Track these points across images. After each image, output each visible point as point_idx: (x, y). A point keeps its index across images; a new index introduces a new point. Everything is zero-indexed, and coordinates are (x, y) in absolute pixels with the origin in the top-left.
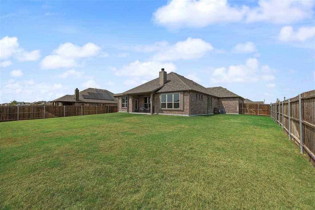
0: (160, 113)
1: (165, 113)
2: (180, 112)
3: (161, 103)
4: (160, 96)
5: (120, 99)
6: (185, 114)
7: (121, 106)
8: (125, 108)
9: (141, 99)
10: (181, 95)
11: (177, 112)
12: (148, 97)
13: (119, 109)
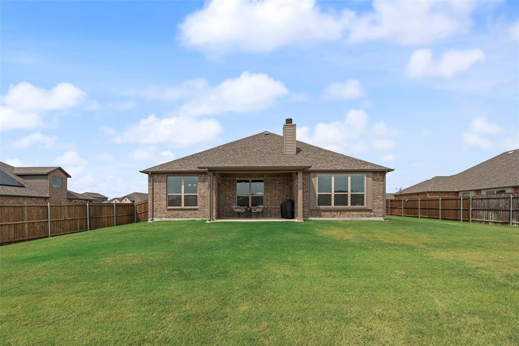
0: (312, 216)
1: (325, 216)
2: (364, 213)
3: (317, 193)
4: (313, 179)
5: (160, 182)
6: (375, 216)
7: (165, 203)
8: (185, 209)
9: (227, 183)
10: (367, 180)
11: (356, 213)
12: (250, 180)
13: (156, 211)
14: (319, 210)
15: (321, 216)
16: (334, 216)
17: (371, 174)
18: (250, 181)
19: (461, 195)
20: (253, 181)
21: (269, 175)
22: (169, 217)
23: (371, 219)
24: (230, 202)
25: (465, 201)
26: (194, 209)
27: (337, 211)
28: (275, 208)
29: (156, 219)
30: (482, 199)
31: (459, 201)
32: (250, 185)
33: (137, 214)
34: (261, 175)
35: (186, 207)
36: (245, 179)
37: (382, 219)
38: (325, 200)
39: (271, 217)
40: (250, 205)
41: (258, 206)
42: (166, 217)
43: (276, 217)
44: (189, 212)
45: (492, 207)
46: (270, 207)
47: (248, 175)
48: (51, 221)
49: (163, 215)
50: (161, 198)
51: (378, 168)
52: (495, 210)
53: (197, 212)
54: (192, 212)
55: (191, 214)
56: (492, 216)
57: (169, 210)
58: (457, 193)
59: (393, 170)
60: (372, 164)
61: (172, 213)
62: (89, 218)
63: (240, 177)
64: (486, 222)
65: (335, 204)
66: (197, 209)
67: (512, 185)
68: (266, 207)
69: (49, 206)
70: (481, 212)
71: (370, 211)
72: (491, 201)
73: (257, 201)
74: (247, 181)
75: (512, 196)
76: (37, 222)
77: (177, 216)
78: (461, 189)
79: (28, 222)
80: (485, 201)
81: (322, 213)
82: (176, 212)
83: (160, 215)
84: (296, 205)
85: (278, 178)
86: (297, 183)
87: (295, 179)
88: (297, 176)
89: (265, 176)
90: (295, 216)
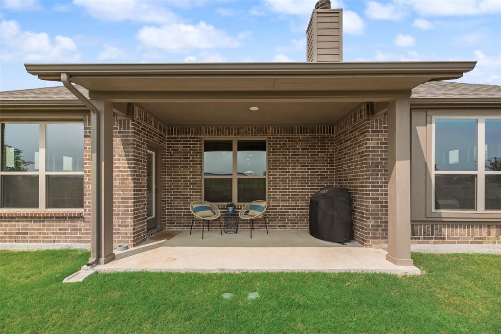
0: (415, 238)
1: (452, 240)
3: (433, 173)
4: (420, 129)
9: (180, 148)
12: (235, 140)
14: (440, 222)
15: (441, 238)
16: (479, 240)
18: (235, 146)
21: (281, 129)
24: (188, 192)
26: (72, 218)
27: (489, 224)
28: (294, 208)
32: (235, 157)
35: (50, 211)
36: (222, 139)
39: (283, 229)
40: (235, 200)
41: (254, 203)
43: (294, 229)
44: (56, 226)
46: (282, 203)
54: (67, 224)
55: (63, 231)
63: (211, 132)
65: (488, 206)
66: (79, 217)
68: (272, 203)
73: (252, 189)
77: (22, 235)
81: (446, 231)
82: (20, 225)
84: (366, 205)
85: (301, 136)
86: (372, 141)
87: (357, 133)
88: (374, 123)
89: (271, 130)
90: (358, 234)
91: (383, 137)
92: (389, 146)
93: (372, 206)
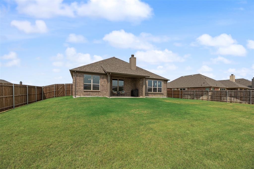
2: (161, 95)
3: (148, 87)
4: (146, 81)
5: (80, 76)
6: (164, 96)
7: (82, 88)
8: (94, 92)
10: (162, 83)
11: (159, 95)
12: (118, 79)
13: (77, 92)
14: (148, 94)
15: (148, 96)
16: (152, 96)
17: (163, 81)
19: (172, 89)
20: (119, 80)
21: (126, 78)
22: (85, 95)
23: (163, 97)
25: (181, 92)
26: (98, 92)
27: (154, 94)
28: (128, 92)
29: (77, 96)
30: (186, 91)
31: (179, 92)
32: (118, 82)
33: (44, 93)
34: (123, 78)
35: (94, 90)
36: (116, 79)
37: (166, 97)
38: (150, 90)
39: (126, 96)
40: (118, 91)
42: (83, 95)
43: (128, 96)
45: (189, 94)
46: (126, 91)
47: (117, 77)
48: (15, 96)
49: (82, 94)
50: (80, 85)
51: (164, 79)
52: (190, 95)
53: (100, 93)
55: (97, 94)
56: (189, 97)
57: (84, 91)
58: (171, 89)
59: (170, 80)
60: (163, 78)
61: (86, 93)
62: (28, 95)
63: (114, 77)
64: (187, 98)
65: (153, 92)
66: (100, 92)
67: (187, 87)
69: (13, 87)
70: (186, 95)
71: (163, 94)
72: (189, 92)
73: (121, 89)
74: (117, 80)
75: (195, 91)
76: (8, 97)
77: (89, 95)
78: (172, 88)
79: (5, 96)
80: (187, 92)
81: (149, 95)
82: (89, 93)
83: (80, 94)
84: (140, 91)
85: (130, 80)
86: (141, 82)
87: (139, 81)
88: (141, 80)
89: (125, 78)
90: (139, 95)
91: (142, 82)
92: (143, 83)
93: (141, 91)
